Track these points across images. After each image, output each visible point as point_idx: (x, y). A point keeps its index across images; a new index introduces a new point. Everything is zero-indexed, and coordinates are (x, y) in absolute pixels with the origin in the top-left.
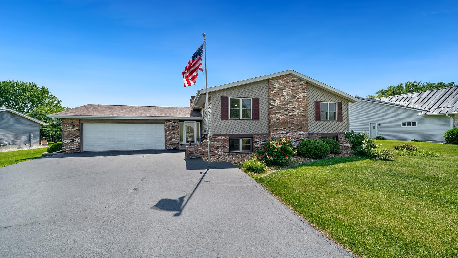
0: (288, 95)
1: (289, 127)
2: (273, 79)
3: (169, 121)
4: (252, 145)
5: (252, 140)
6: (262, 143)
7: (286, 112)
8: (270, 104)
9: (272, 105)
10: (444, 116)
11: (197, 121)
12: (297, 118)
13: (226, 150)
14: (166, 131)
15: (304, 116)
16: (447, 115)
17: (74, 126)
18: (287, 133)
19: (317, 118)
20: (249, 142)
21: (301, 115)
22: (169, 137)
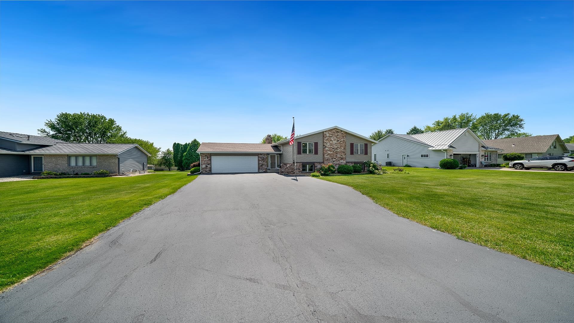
0: (334, 140)
1: (335, 158)
2: (326, 131)
3: (261, 154)
4: (314, 168)
5: (314, 166)
6: (319, 167)
7: (333, 150)
8: (324, 145)
9: (325, 146)
10: (440, 150)
11: (277, 154)
12: (339, 153)
13: (300, 171)
14: (259, 160)
15: (344, 152)
16: (442, 150)
17: (208, 158)
18: (334, 162)
19: (352, 153)
20: (312, 167)
21: (342, 151)
22: (261, 164)
